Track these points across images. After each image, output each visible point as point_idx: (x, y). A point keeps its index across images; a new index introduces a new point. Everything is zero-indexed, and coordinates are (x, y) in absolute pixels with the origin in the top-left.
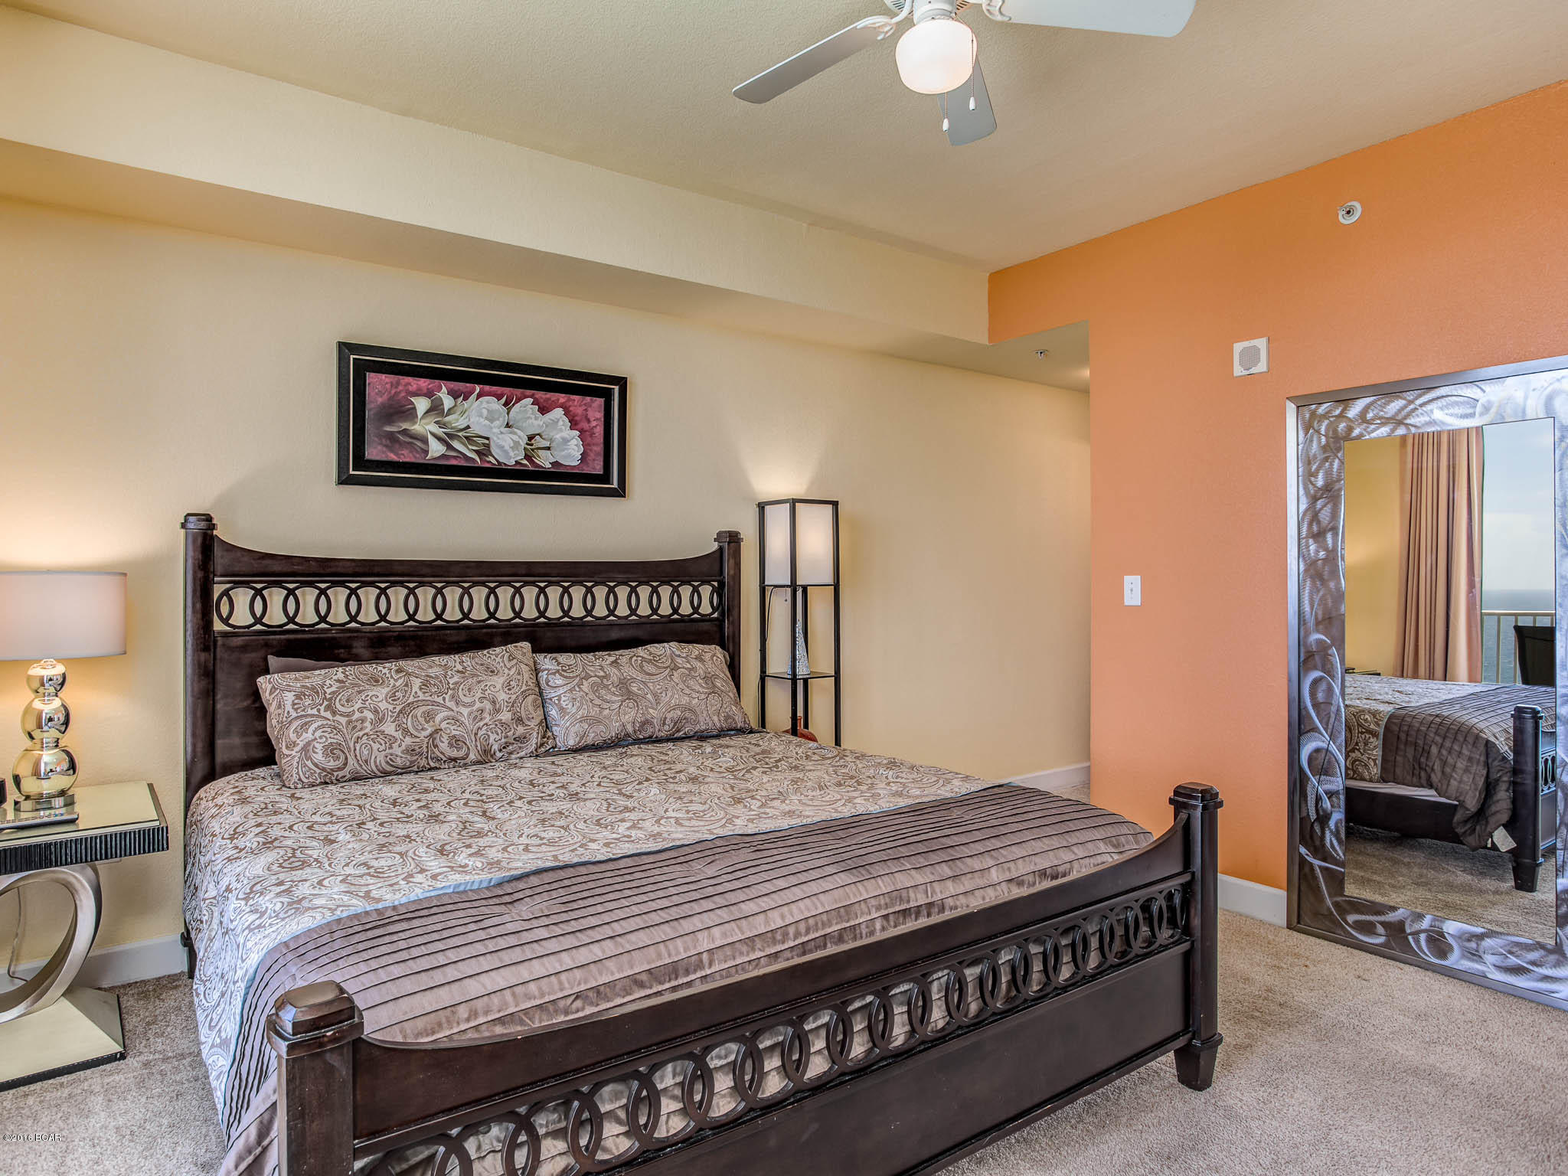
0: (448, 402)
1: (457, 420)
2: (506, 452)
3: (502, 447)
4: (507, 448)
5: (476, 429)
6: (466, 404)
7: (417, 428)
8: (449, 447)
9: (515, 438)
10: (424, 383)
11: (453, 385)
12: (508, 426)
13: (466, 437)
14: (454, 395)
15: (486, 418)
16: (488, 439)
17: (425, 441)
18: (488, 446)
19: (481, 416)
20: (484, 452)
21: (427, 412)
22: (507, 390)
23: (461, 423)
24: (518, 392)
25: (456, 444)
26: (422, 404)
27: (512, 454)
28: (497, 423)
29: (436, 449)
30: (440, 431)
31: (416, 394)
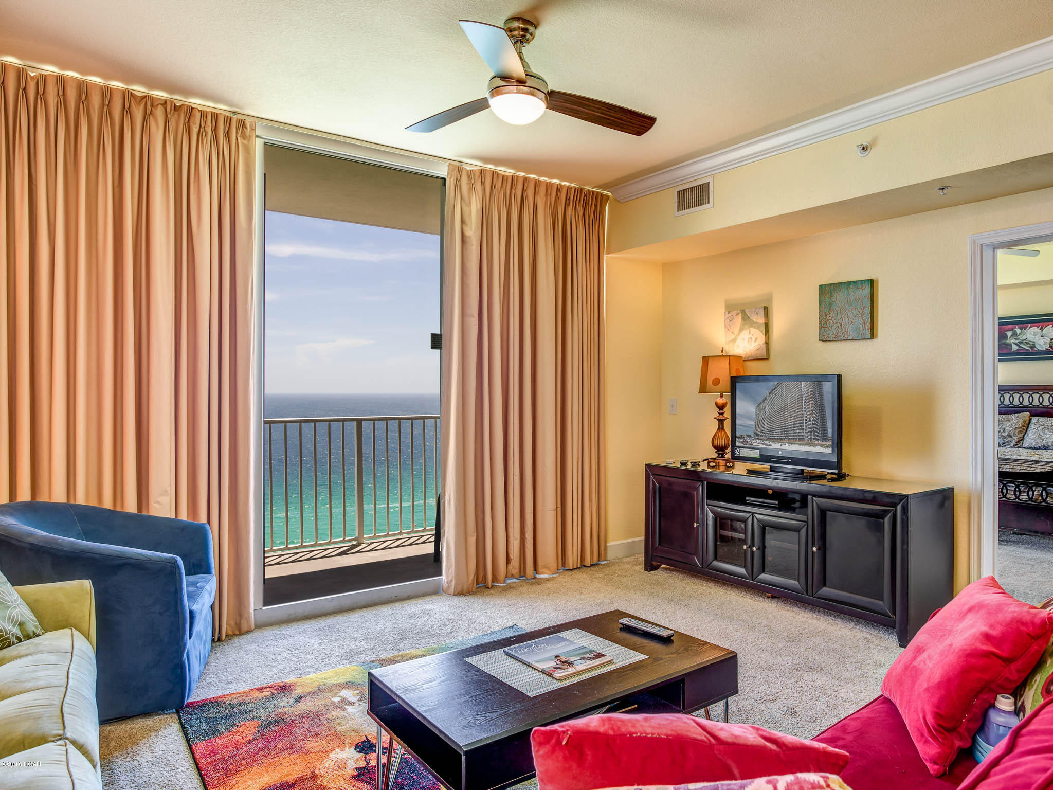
0: (1018, 331)
1: (1022, 337)
2: (1041, 346)
3: (1039, 344)
4: (1042, 344)
5: (1029, 339)
6: (1025, 331)
7: (1008, 341)
8: (1019, 346)
9: (1045, 340)
10: (1010, 326)
11: (1019, 325)
12: (1042, 336)
13: (1026, 342)
14: (1021, 328)
15: (1034, 335)
16: (1034, 342)
17: (1011, 345)
18: (1034, 344)
19: (1031, 334)
20: (1033, 346)
21: (1011, 336)
22: (1041, 324)
23: (1024, 338)
24: (1046, 324)
25: (1022, 345)
26: (1009, 334)
27: (1044, 346)
28: (1038, 336)
29: (1015, 348)
30: (1016, 342)
31: (1008, 331)
